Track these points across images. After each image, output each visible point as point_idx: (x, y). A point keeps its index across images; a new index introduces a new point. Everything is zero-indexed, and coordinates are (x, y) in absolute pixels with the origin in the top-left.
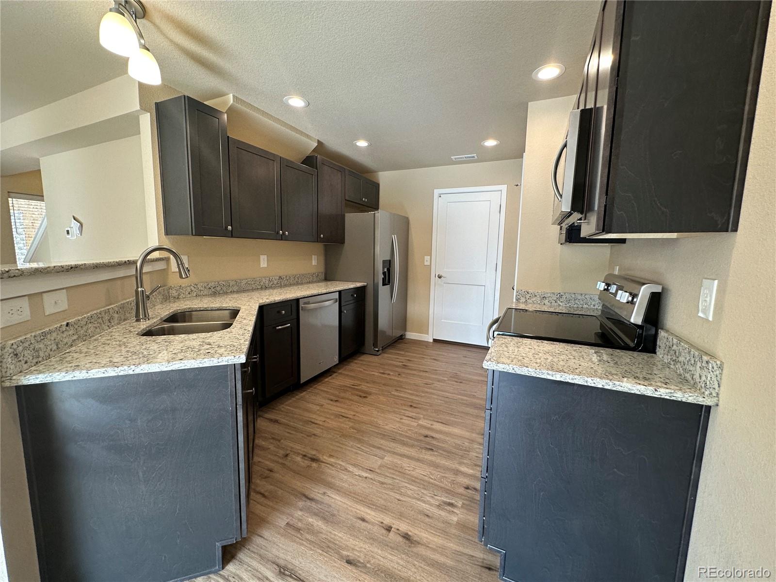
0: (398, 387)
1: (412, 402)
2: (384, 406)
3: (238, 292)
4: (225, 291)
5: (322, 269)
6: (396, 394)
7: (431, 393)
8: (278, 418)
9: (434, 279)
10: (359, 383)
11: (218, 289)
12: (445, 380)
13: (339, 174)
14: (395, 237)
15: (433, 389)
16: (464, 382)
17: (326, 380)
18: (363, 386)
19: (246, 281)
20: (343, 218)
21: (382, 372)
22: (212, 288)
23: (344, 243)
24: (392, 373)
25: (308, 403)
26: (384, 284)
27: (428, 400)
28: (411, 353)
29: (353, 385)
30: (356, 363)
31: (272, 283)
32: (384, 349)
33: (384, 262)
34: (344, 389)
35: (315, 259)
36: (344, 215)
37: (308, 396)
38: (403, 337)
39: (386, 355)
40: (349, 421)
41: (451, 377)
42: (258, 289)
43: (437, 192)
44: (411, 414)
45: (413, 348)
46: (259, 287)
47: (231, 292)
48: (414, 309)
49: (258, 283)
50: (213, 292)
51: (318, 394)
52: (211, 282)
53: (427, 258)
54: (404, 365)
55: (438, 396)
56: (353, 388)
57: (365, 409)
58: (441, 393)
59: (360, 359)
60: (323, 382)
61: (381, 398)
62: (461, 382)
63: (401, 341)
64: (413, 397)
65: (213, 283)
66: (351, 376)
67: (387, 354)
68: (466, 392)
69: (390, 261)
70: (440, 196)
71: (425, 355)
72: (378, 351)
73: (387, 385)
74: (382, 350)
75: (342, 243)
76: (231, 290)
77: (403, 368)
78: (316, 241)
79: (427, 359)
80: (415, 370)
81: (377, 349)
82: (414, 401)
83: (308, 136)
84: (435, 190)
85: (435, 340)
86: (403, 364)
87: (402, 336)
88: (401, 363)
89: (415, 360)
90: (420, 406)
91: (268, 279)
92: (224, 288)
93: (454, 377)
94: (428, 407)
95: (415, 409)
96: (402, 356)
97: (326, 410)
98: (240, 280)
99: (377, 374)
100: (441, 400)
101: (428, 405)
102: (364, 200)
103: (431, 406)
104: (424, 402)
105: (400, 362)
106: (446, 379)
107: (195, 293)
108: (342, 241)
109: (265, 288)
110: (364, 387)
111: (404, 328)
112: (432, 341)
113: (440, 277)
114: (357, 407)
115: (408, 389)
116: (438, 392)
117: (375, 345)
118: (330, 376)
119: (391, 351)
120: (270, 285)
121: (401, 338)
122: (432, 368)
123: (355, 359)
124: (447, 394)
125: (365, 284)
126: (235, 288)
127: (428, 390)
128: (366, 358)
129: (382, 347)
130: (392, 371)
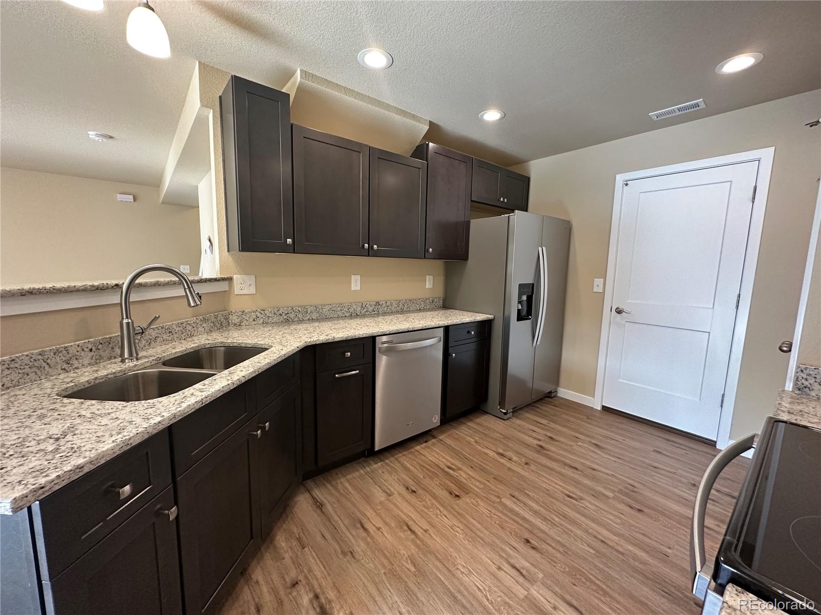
0: (518, 489)
1: (531, 532)
2: (479, 526)
3: (318, 320)
4: (300, 318)
5: (439, 293)
6: (508, 502)
7: (573, 522)
8: (325, 501)
9: (607, 315)
10: (459, 464)
11: (292, 316)
12: (608, 497)
13: (463, 166)
14: (543, 251)
15: (579, 513)
16: (646, 510)
17: (418, 448)
18: (462, 473)
19: (330, 306)
20: (467, 225)
21: (501, 451)
22: (283, 314)
23: (468, 259)
24: (515, 458)
25: (376, 484)
26: (520, 318)
27: (565, 536)
28: (559, 424)
29: (449, 467)
30: (469, 428)
31: (365, 310)
32: (516, 411)
33: (521, 286)
34: (434, 471)
35: (430, 280)
36: (470, 221)
37: (380, 471)
38: (553, 395)
39: (518, 422)
40: (412, 541)
41: (620, 491)
42: (346, 316)
43: (620, 178)
44: (522, 563)
45: (564, 416)
46: (347, 315)
47: (309, 320)
48: (571, 356)
49: (346, 310)
50: (285, 319)
51: (396, 471)
52: (283, 307)
53: (599, 282)
54: (541, 446)
55: (587, 532)
56: (446, 473)
57: (447, 521)
58: (593, 525)
59: (478, 420)
60: (413, 450)
61: (483, 507)
62: (640, 511)
63: (549, 400)
64: (537, 522)
65: (285, 309)
66: (453, 450)
67: (520, 419)
68: (646, 539)
69: (533, 284)
70: (626, 185)
71: (582, 433)
72: (505, 414)
73: (501, 482)
74: (513, 412)
75: (465, 260)
76: (308, 317)
77: (538, 452)
78: (424, 257)
79: (583, 441)
80: (556, 460)
81: (503, 411)
82: (535, 532)
83: (414, 117)
84: (618, 176)
85: (605, 408)
86: (540, 443)
87: (550, 392)
88: (536, 442)
89: (562, 439)
90: (544, 546)
91: (360, 304)
92: (300, 316)
93: (626, 495)
94: (558, 555)
95: (533, 552)
96: (542, 429)
97: (392, 506)
98: (321, 305)
99: (491, 454)
100: (589, 546)
101: (561, 549)
102: (502, 200)
103: (565, 553)
104: (553, 539)
105: (536, 439)
106: (610, 494)
107: (262, 320)
108: (465, 257)
109: (354, 316)
110: (464, 475)
111: (556, 381)
112: (599, 408)
113: (619, 312)
114: (437, 515)
115: (532, 499)
116: (589, 522)
117: (502, 404)
118: (426, 442)
119: (527, 415)
120: (363, 312)
121: (550, 396)
122: (588, 463)
123: (471, 420)
124: (605, 532)
125: (491, 317)
126: (315, 316)
127: (572, 514)
128: (486, 421)
129: (513, 409)
130: (517, 453)
